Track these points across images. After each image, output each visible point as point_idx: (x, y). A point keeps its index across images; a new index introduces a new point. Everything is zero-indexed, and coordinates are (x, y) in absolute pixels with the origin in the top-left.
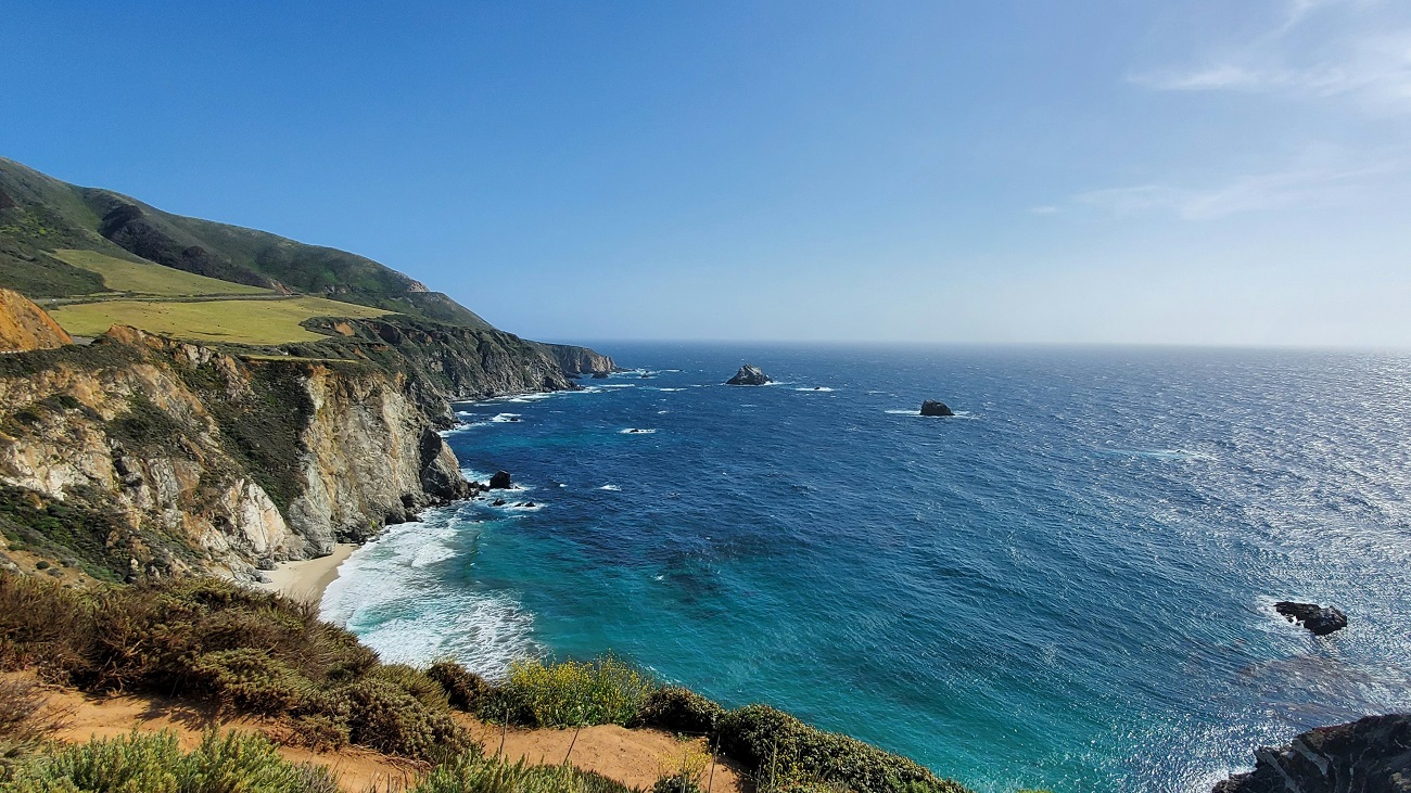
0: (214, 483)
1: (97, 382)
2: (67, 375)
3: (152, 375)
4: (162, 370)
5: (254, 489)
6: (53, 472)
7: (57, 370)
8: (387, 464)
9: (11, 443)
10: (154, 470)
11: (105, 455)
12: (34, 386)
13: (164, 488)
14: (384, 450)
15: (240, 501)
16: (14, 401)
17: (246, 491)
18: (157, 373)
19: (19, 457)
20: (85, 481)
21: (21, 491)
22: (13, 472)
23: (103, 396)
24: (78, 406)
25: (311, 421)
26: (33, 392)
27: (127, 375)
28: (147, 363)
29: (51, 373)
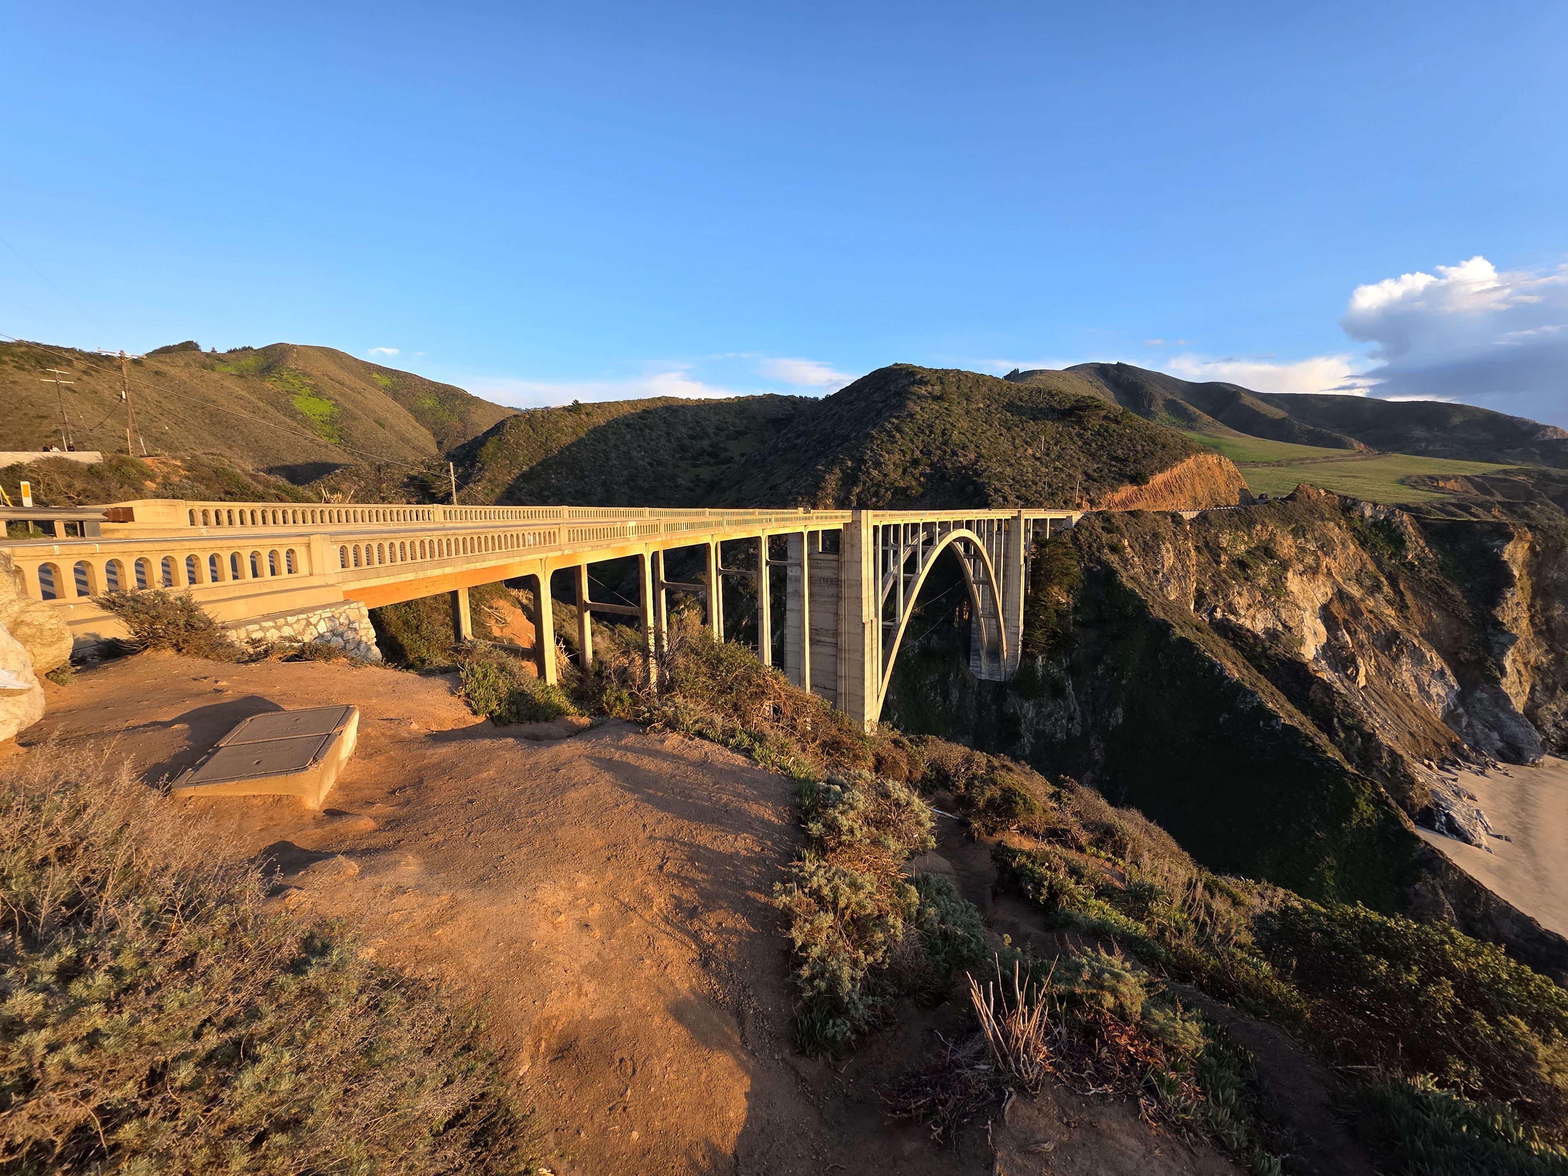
1: (1291, 537)
2: (1270, 529)
3: (1335, 532)
4: (1340, 528)
6: (1258, 616)
7: (1263, 524)
9: (1233, 587)
12: (1246, 538)
16: (1233, 549)
18: (1337, 530)
19: (1238, 599)
20: (1280, 628)
21: (1241, 627)
22: (1234, 612)
23: (1294, 550)
25: (1509, 595)
26: (1245, 543)
27: (1313, 531)
28: (1328, 519)
29: (1259, 527)
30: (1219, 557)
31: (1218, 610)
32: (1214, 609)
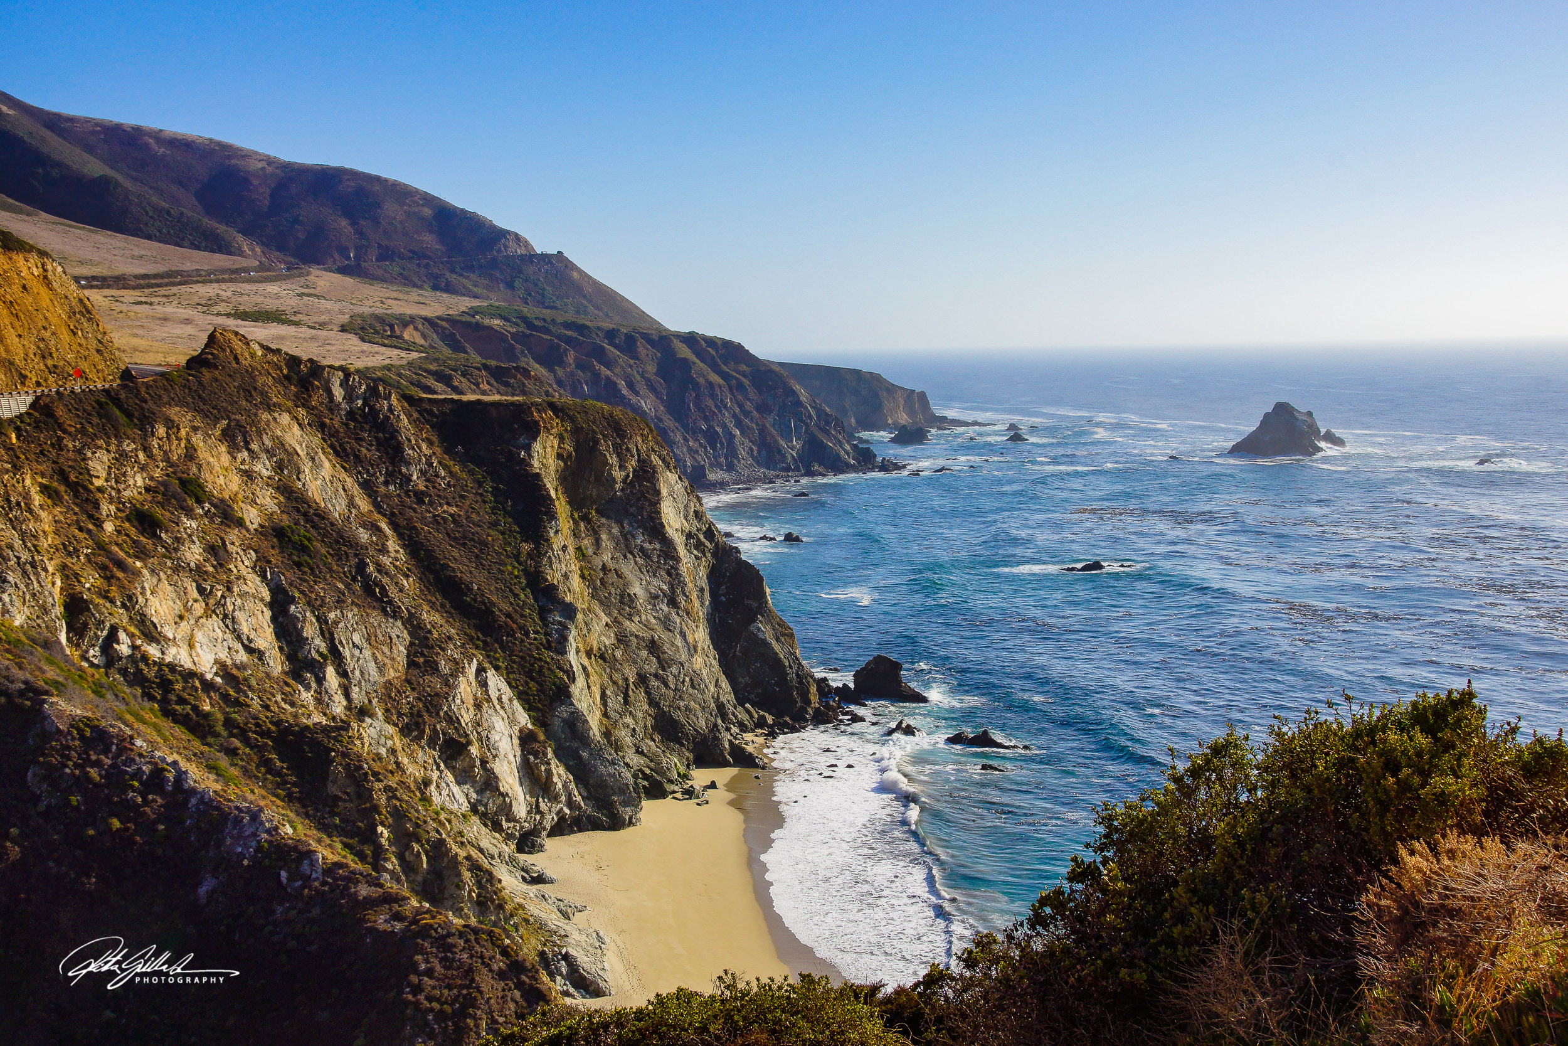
0: (432, 667)
1: (223, 449)
2: (183, 433)
3: (293, 433)
4: (300, 425)
5: (496, 683)
6: (199, 636)
7: (170, 424)
8: (683, 635)
9: (137, 573)
10: (340, 635)
11: (262, 600)
12: (141, 459)
13: (357, 673)
14: (673, 602)
15: (478, 706)
16: (122, 486)
17: (484, 684)
18: (296, 428)
19: (153, 602)
20: (244, 656)
21: (172, 668)
22: (151, 633)
24: (210, 497)
26: (143, 468)
27: (260, 434)
28: (278, 406)
29: (161, 431)
30: (97, 506)
31: (122, 635)
32: (112, 637)
